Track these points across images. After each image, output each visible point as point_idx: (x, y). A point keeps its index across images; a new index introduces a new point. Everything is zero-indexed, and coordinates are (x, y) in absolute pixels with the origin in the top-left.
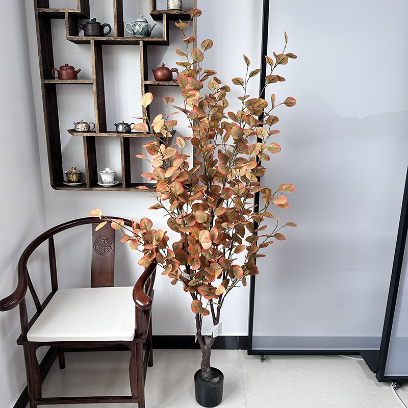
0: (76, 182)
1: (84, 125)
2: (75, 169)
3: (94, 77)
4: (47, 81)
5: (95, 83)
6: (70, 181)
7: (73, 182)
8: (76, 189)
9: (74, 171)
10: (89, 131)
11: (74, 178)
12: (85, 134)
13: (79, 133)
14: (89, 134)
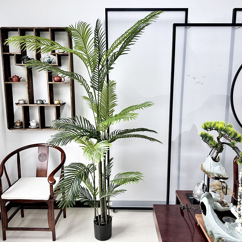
0: (19, 126)
1: (23, 101)
2: (19, 120)
3: (27, 80)
4: (6, 83)
5: (27, 83)
6: (17, 126)
7: (18, 126)
8: (19, 129)
9: (18, 121)
10: (25, 104)
11: (18, 124)
12: (23, 105)
13: (20, 105)
14: (24, 105)
